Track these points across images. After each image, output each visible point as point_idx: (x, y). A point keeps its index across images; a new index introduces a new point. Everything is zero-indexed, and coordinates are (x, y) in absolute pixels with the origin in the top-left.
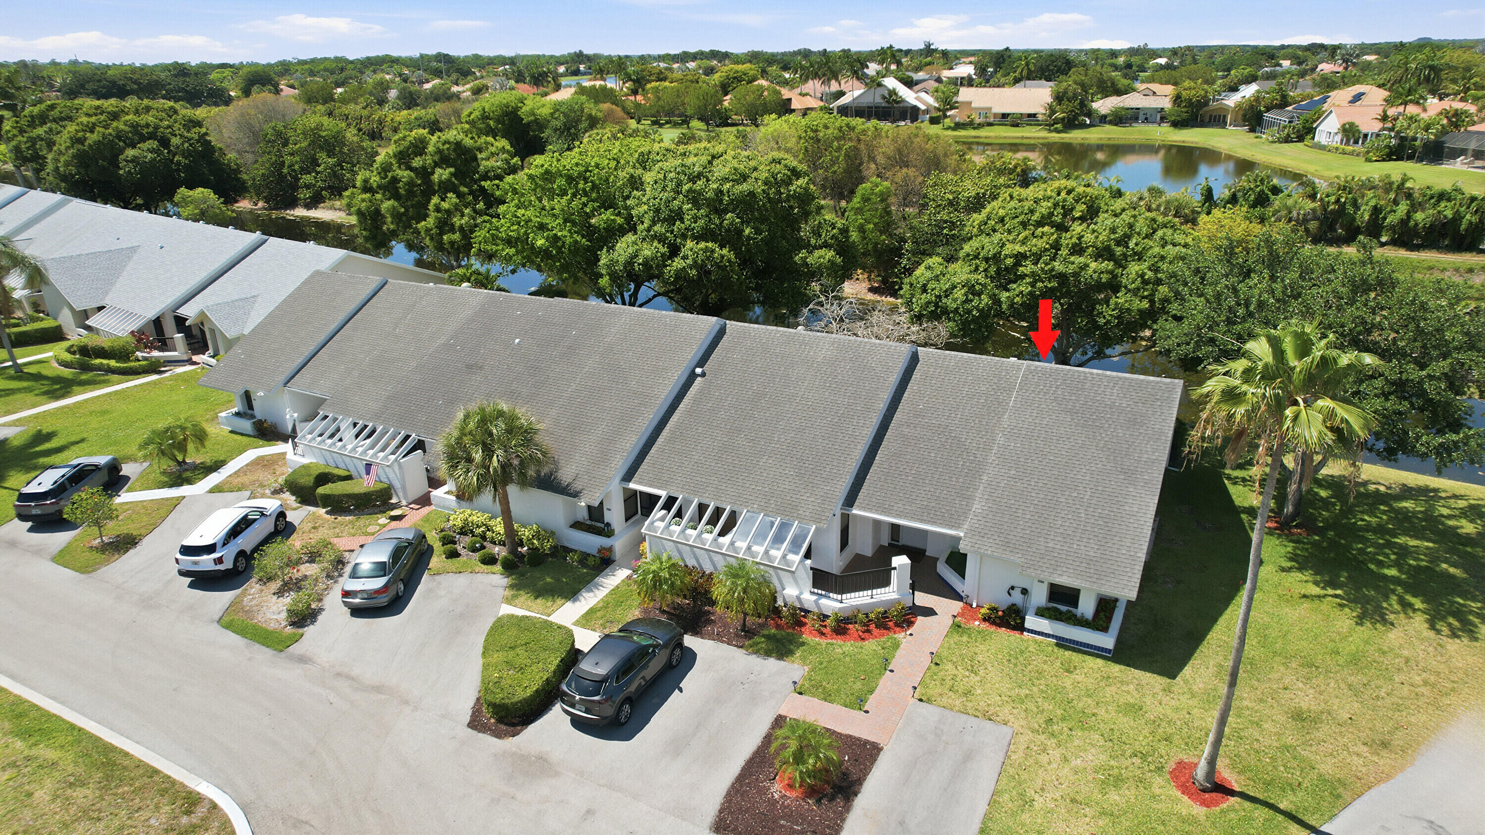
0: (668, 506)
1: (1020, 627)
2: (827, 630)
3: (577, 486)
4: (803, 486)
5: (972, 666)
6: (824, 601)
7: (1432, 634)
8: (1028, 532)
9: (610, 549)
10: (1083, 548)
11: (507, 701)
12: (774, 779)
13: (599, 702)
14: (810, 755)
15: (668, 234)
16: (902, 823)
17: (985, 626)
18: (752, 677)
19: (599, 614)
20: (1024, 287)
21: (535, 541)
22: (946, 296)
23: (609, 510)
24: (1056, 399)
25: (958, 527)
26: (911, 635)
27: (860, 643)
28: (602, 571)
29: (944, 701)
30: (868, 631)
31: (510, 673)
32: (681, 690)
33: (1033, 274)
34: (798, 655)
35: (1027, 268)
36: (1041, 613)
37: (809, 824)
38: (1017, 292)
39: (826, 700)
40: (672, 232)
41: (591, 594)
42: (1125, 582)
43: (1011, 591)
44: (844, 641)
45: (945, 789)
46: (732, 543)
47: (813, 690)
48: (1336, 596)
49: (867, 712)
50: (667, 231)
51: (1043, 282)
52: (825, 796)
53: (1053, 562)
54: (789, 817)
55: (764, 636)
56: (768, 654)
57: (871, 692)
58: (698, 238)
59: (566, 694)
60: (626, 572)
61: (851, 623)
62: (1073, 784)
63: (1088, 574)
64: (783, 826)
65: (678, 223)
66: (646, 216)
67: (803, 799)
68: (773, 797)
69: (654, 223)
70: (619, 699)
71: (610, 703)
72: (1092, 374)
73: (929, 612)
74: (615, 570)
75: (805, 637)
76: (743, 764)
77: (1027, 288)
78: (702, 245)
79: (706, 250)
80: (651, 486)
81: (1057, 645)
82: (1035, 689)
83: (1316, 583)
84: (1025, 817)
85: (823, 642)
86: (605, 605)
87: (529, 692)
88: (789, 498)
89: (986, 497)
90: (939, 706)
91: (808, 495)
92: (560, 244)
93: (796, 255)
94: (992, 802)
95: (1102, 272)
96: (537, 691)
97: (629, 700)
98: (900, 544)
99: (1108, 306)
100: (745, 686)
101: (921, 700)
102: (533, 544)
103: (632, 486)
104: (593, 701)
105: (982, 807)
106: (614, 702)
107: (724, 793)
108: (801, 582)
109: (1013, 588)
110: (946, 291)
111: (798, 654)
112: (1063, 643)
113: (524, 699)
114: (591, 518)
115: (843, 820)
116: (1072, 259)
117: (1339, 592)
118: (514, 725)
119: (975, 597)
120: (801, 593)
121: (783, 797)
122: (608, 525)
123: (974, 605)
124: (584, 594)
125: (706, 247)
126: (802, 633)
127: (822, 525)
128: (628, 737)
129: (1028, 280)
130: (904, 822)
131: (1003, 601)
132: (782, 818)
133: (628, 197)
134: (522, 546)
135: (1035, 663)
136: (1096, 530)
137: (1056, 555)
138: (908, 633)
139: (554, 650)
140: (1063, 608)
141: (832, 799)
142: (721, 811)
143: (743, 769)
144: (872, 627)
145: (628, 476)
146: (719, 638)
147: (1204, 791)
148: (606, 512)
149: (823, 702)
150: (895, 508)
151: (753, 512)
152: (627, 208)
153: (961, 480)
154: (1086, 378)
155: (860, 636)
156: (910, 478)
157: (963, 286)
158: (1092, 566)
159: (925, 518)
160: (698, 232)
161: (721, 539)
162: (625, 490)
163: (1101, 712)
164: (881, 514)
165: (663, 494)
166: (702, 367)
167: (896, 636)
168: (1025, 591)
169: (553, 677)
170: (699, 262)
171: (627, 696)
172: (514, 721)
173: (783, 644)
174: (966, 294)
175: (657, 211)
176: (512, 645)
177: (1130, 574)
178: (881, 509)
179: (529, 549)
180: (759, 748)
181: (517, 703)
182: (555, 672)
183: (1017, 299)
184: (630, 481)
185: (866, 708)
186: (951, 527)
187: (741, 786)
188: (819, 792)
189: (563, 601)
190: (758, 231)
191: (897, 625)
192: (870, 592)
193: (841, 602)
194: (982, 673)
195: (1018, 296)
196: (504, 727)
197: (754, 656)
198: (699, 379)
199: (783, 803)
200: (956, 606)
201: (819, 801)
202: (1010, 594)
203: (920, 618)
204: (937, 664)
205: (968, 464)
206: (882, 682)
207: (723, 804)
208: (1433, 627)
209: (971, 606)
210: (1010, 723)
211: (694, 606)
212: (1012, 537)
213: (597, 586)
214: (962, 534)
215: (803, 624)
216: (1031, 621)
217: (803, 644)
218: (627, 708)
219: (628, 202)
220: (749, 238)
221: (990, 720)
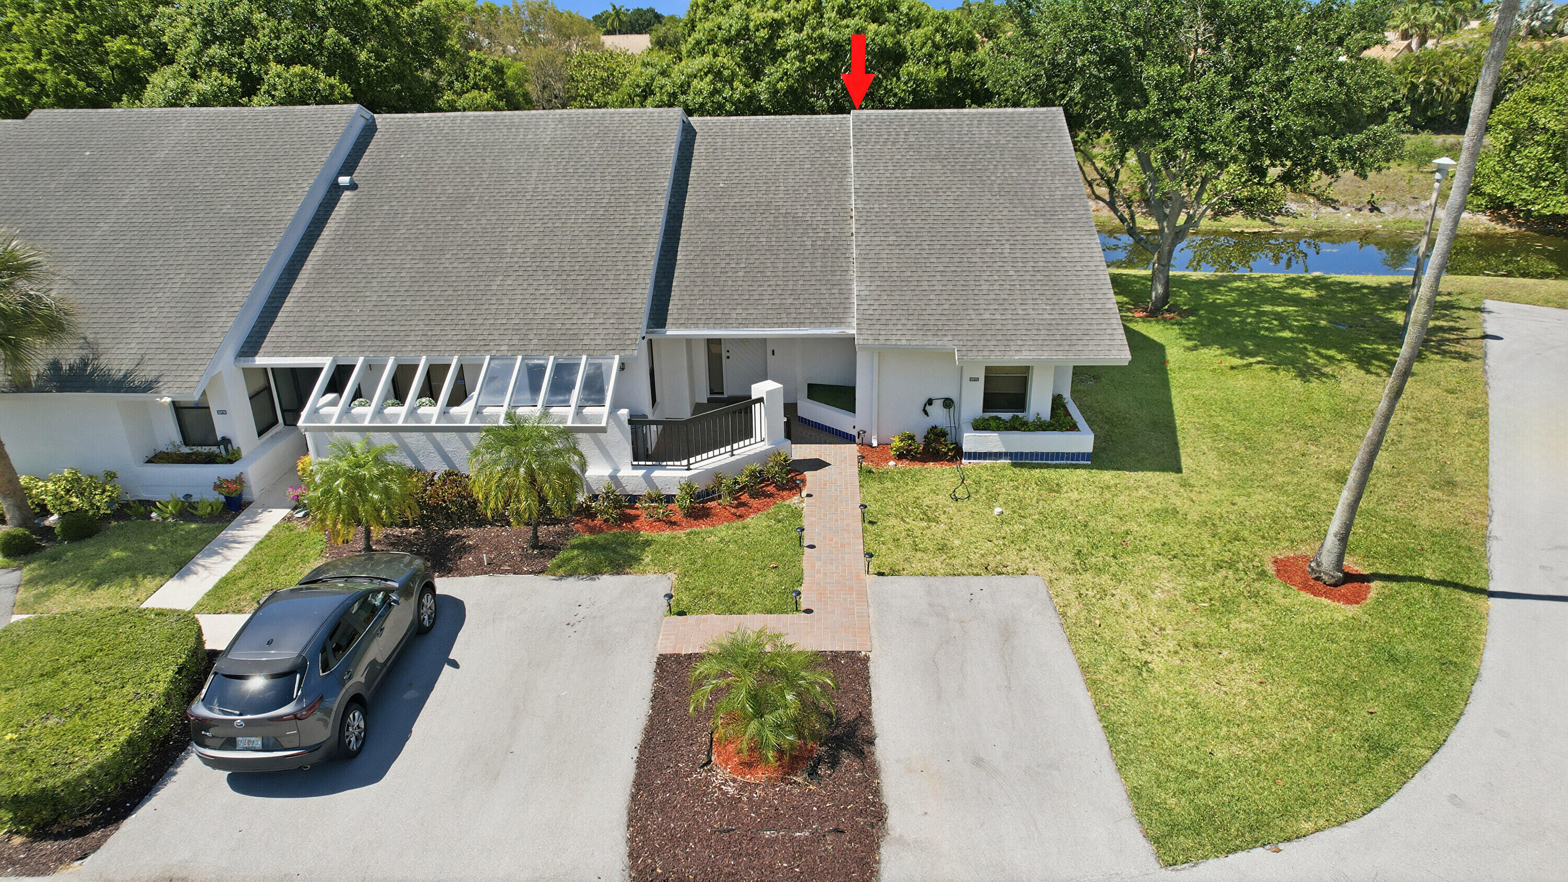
0: (336, 384)
1: (958, 454)
2: (678, 516)
3: (147, 373)
4: (579, 306)
5: (924, 513)
6: (657, 474)
7: (1373, 378)
8: (946, 307)
9: (240, 480)
10: (1031, 312)
11: (50, 782)
12: (709, 762)
13: (295, 716)
14: (781, 692)
15: (235, 60)
16: (978, 762)
17: (904, 465)
18: (582, 611)
19: (242, 584)
20: (790, 64)
21: (74, 499)
22: (683, 93)
23: (223, 412)
24: (911, 147)
25: (840, 322)
26: (809, 495)
27: (739, 523)
28: (230, 521)
29: (917, 566)
30: (743, 504)
31: (50, 723)
32: (455, 664)
33: (798, 45)
34: (647, 560)
35: (790, 37)
36: (981, 425)
37: (823, 820)
38: (779, 75)
39: (731, 613)
40: (241, 55)
41: (216, 559)
42: (1108, 342)
43: (928, 408)
44: (713, 525)
45: (1009, 688)
46: (478, 411)
47: (702, 603)
48: (1259, 362)
49: (809, 611)
50: (233, 55)
51: (814, 54)
52: (819, 760)
53: (1000, 338)
54: (773, 819)
55: (573, 547)
56: (594, 571)
57: (800, 581)
58: (288, 62)
59: (205, 723)
60: (277, 515)
61: (713, 499)
62: (1177, 623)
63: (1055, 343)
64: (772, 842)
65: (248, 40)
66: (190, 35)
67: (783, 780)
68: (725, 794)
69: (206, 44)
70: (337, 702)
71: (318, 714)
72: (944, 114)
73: (818, 464)
74: (256, 514)
75: (645, 534)
76: (635, 754)
77: (793, 64)
78: (297, 69)
79: (303, 76)
80: (297, 354)
81: (1014, 465)
82: (1029, 521)
83: (1232, 354)
84: (1154, 688)
85: (681, 534)
86: (252, 565)
87: (108, 750)
88: (559, 326)
89: (868, 274)
90: (915, 574)
91: (592, 316)
92: (36, 88)
93: (439, 98)
94: (1093, 685)
95: (885, 36)
96: (130, 742)
97: (356, 701)
98: (725, 396)
99: (899, 79)
100: (577, 627)
101: (881, 574)
102: (69, 503)
103: (261, 361)
104: (280, 718)
105: (1084, 699)
106: (328, 712)
107: (625, 819)
108: (613, 452)
109: (930, 402)
110: (682, 86)
111: (647, 558)
112: (1020, 460)
113: (101, 766)
114: (186, 442)
115: (877, 792)
116: (844, 22)
117: (1260, 359)
118: (81, 832)
119: (875, 431)
120: (617, 470)
121: (744, 787)
122: (226, 441)
123: (875, 444)
124: (201, 562)
125: (303, 71)
126: (638, 531)
127: (627, 352)
128: (376, 775)
129: (793, 54)
130: (982, 760)
131: (919, 426)
132: (762, 827)
133: (151, 17)
134: (47, 513)
135: (1003, 491)
136: (1037, 287)
137: (999, 327)
138: (804, 494)
139: (157, 656)
140: (1006, 416)
141: (834, 763)
142: (633, 855)
143: (640, 763)
144: (745, 497)
145: (251, 346)
146: (493, 568)
147: (1335, 585)
148: (217, 420)
149: (728, 616)
150: (735, 316)
151: (502, 358)
152: (151, 34)
153: (818, 264)
154: (939, 120)
155: (734, 514)
156: (740, 274)
157: (706, 74)
158: (1055, 332)
159: (785, 320)
160: (285, 53)
161: (454, 410)
162: (247, 372)
163: (1133, 526)
164: (714, 328)
165: (326, 363)
166: (350, 174)
167: (787, 502)
168: (948, 403)
169: (167, 705)
170: (296, 93)
171: (352, 692)
172: (80, 823)
173: (614, 551)
174: (712, 83)
175: (209, 22)
176: (48, 669)
177: (1109, 331)
178: (712, 321)
179: (63, 515)
180: (651, 718)
181: (79, 780)
182: (168, 695)
183: (780, 85)
184: (255, 353)
185: (803, 606)
186: (831, 324)
187: (651, 795)
188: (803, 758)
189: (158, 580)
190: (380, 57)
191: (781, 488)
192: (729, 448)
193: (689, 469)
194: (943, 518)
195: (781, 79)
196: (49, 846)
197: (571, 579)
198: (347, 194)
199: (750, 799)
200: (851, 450)
201: (813, 773)
202: (926, 413)
203: (808, 474)
204: (871, 523)
205: (819, 243)
206: (805, 565)
207: (631, 840)
208: (1368, 372)
209: (871, 446)
210: (1030, 571)
211: (428, 535)
212: (927, 317)
213: (225, 544)
214: (854, 332)
215: (632, 519)
216: (971, 441)
217: (648, 543)
218: (356, 719)
219: (153, 24)
220: (368, 66)
221: (999, 574)
